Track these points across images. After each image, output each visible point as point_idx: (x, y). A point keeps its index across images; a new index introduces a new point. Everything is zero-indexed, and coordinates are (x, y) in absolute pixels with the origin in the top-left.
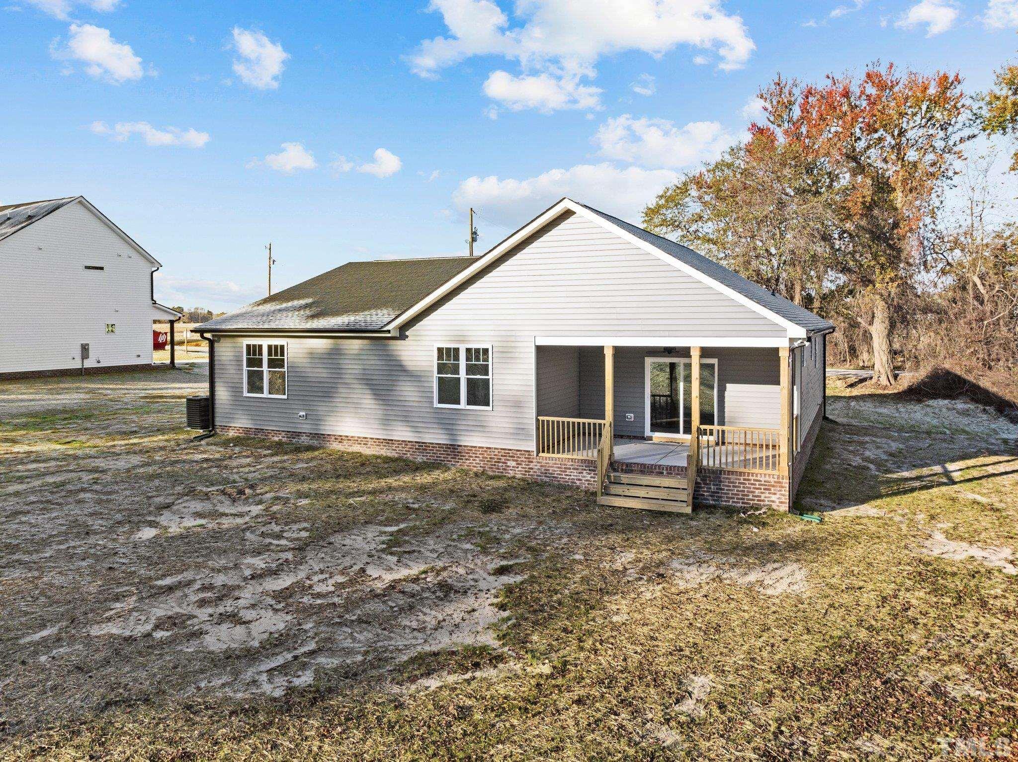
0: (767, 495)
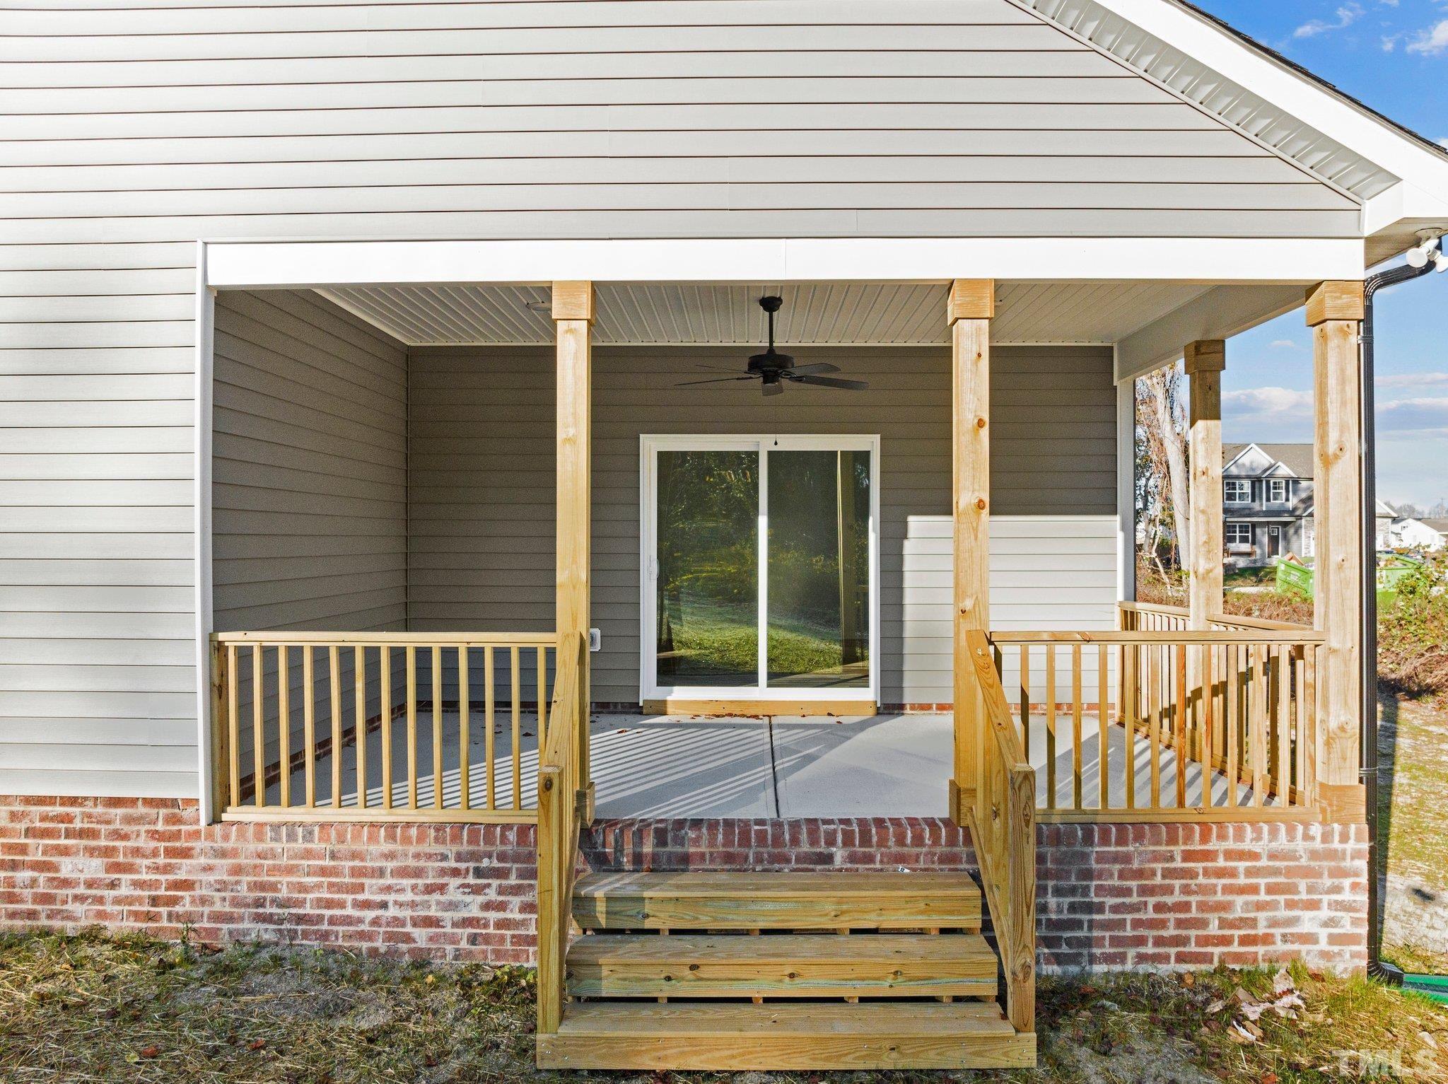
0: (1283, 913)
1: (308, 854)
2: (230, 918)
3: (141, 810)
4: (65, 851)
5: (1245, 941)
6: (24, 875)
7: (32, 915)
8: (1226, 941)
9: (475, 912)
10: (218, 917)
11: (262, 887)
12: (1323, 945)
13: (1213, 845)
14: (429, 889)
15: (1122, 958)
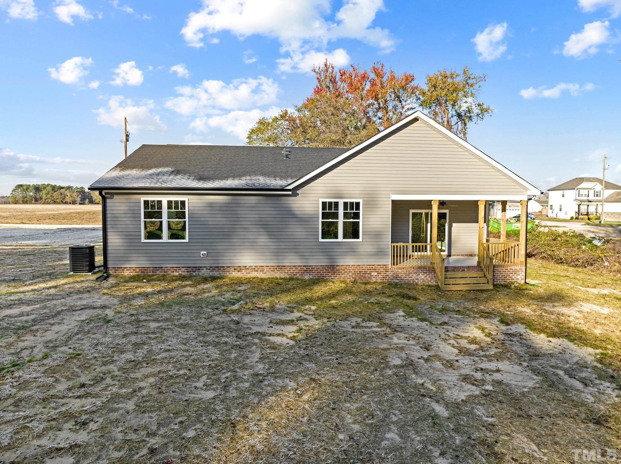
1: (403, 271)
2: (393, 280)
3: (382, 266)
4: (372, 272)
5: (512, 279)
6: (367, 275)
7: (368, 280)
8: (509, 279)
9: (423, 278)
10: (391, 279)
11: (397, 275)
12: (520, 280)
13: (508, 268)
14: (418, 275)
15: (497, 282)
